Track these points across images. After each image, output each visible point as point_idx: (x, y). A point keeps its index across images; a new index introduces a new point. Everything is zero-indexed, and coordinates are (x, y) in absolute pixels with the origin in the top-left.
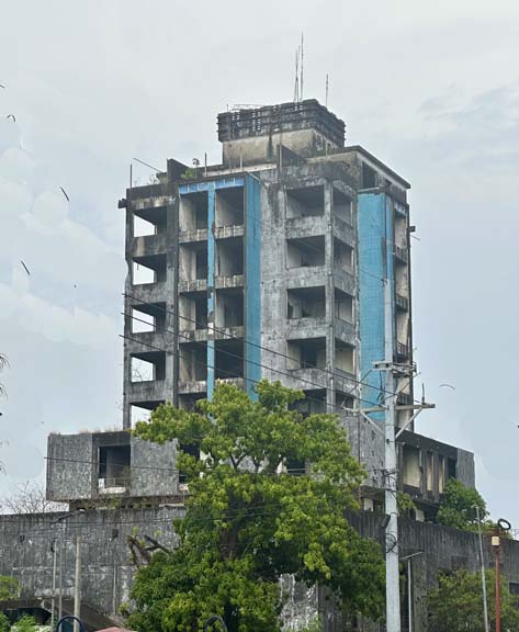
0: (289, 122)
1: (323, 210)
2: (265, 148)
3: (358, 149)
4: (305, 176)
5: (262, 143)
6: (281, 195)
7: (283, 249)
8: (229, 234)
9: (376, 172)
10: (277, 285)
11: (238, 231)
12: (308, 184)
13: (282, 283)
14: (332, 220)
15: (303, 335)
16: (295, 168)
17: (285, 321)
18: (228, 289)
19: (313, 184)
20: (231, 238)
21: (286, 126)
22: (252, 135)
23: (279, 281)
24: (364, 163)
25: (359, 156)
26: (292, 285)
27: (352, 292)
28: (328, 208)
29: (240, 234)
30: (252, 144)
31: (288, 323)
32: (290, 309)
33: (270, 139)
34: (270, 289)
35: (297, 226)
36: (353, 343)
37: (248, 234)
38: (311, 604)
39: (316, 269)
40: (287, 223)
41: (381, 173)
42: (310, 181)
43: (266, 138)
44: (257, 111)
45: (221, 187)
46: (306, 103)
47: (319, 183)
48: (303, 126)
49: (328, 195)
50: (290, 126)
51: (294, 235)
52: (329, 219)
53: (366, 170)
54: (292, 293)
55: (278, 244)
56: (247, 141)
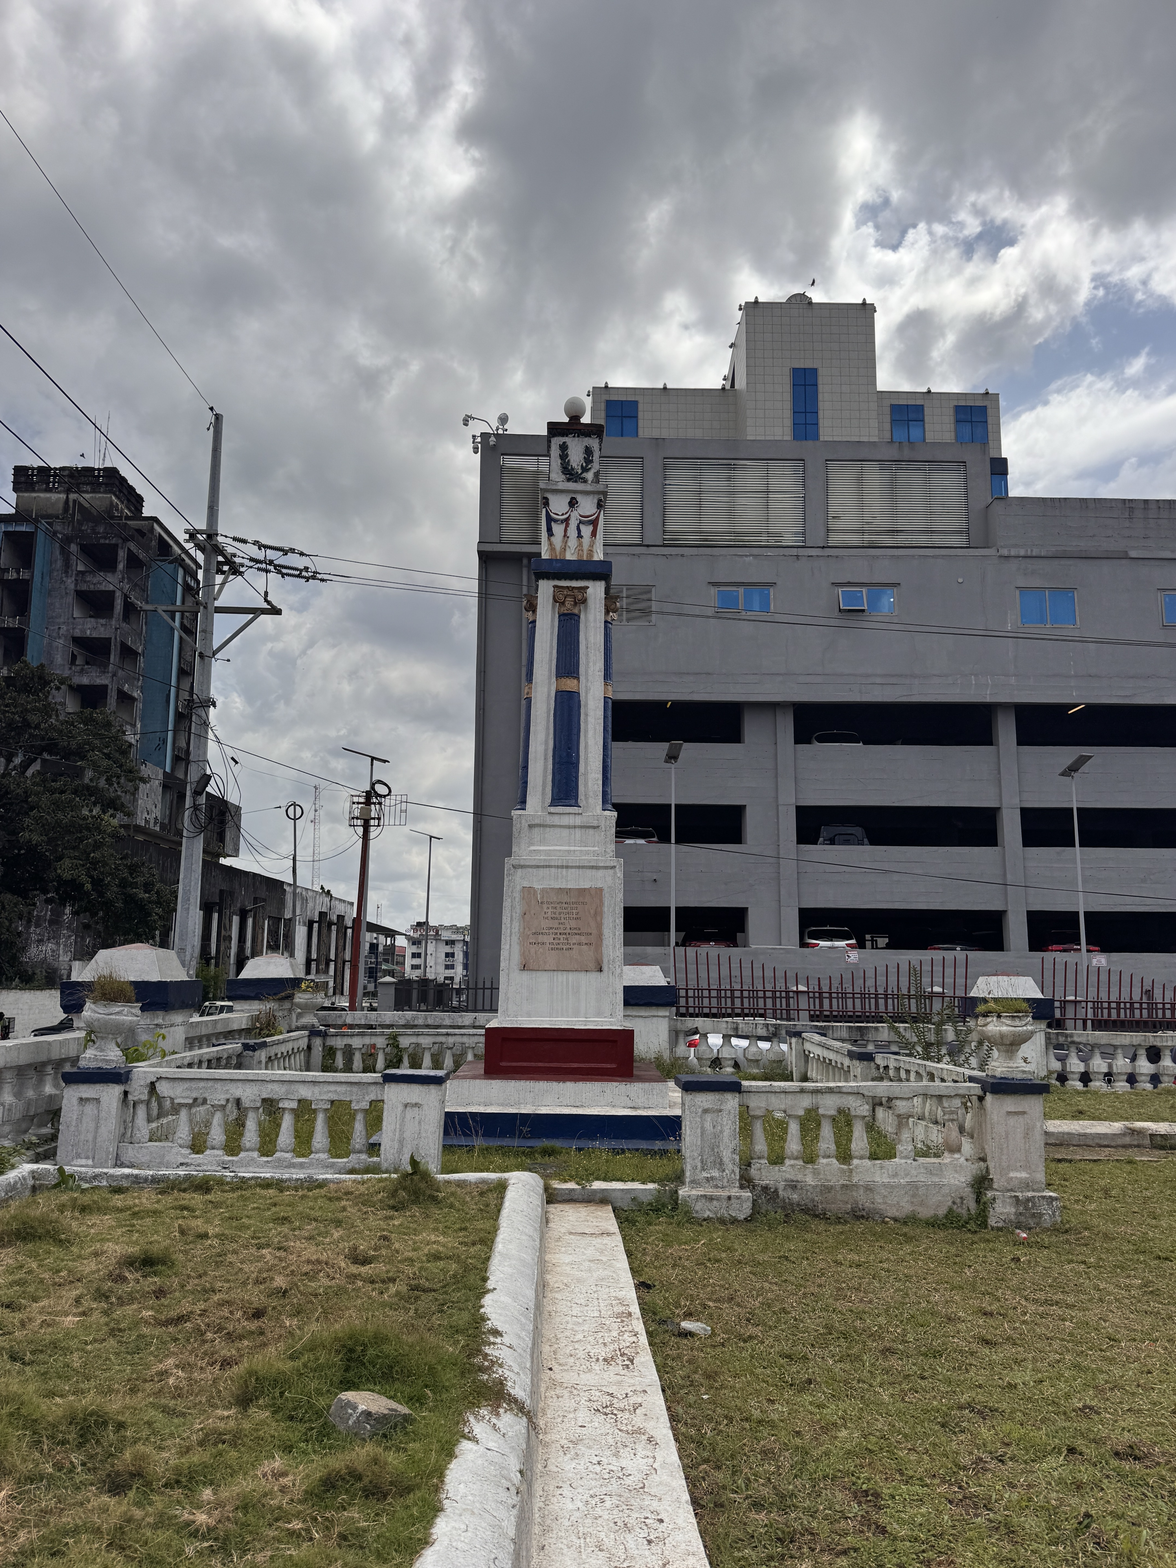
0: (87, 484)
1: (116, 568)
2: (61, 505)
3: (155, 520)
4: (99, 533)
5: (59, 499)
6: (74, 548)
7: (70, 599)
8: (15, 576)
9: (171, 546)
10: (61, 632)
11: (24, 575)
12: (102, 541)
13: (68, 630)
14: (123, 578)
15: (85, 681)
16: (91, 524)
17: (67, 667)
18: (8, 629)
19: (107, 542)
20: (17, 580)
21: (85, 488)
22: (48, 490)
23: (64, 628)
24: (160, 535)
25: (156, 526)
26: (77, 633)
27: (138, 648)
28: (121, 566)
29: (26, 577)
30: (48, 499)
31: (70, 669)
32: (74, 657)
33: (67, 497)
34: (55, 634)
35: (88, 579)
36: (135, 695)
37: (35, 579)
38: (68, 928)
39: (103, 621)
40: (77, 575)
41: (176, 548)
42: (105, 538)
43: (63, 496)
44: (55, 469)
45: (10, 529)
46: (106, 470)
47: (114, 541)
48: (102, 490)
49: (122, 554)
50: (89, 488)
51: (84, 587)
52: (120, 576)
53: (162, 542)
54: (77, 641)
55: (67, 593)
56: (42, 495)
